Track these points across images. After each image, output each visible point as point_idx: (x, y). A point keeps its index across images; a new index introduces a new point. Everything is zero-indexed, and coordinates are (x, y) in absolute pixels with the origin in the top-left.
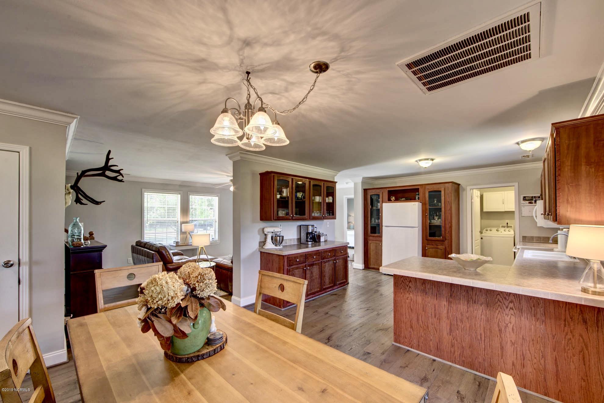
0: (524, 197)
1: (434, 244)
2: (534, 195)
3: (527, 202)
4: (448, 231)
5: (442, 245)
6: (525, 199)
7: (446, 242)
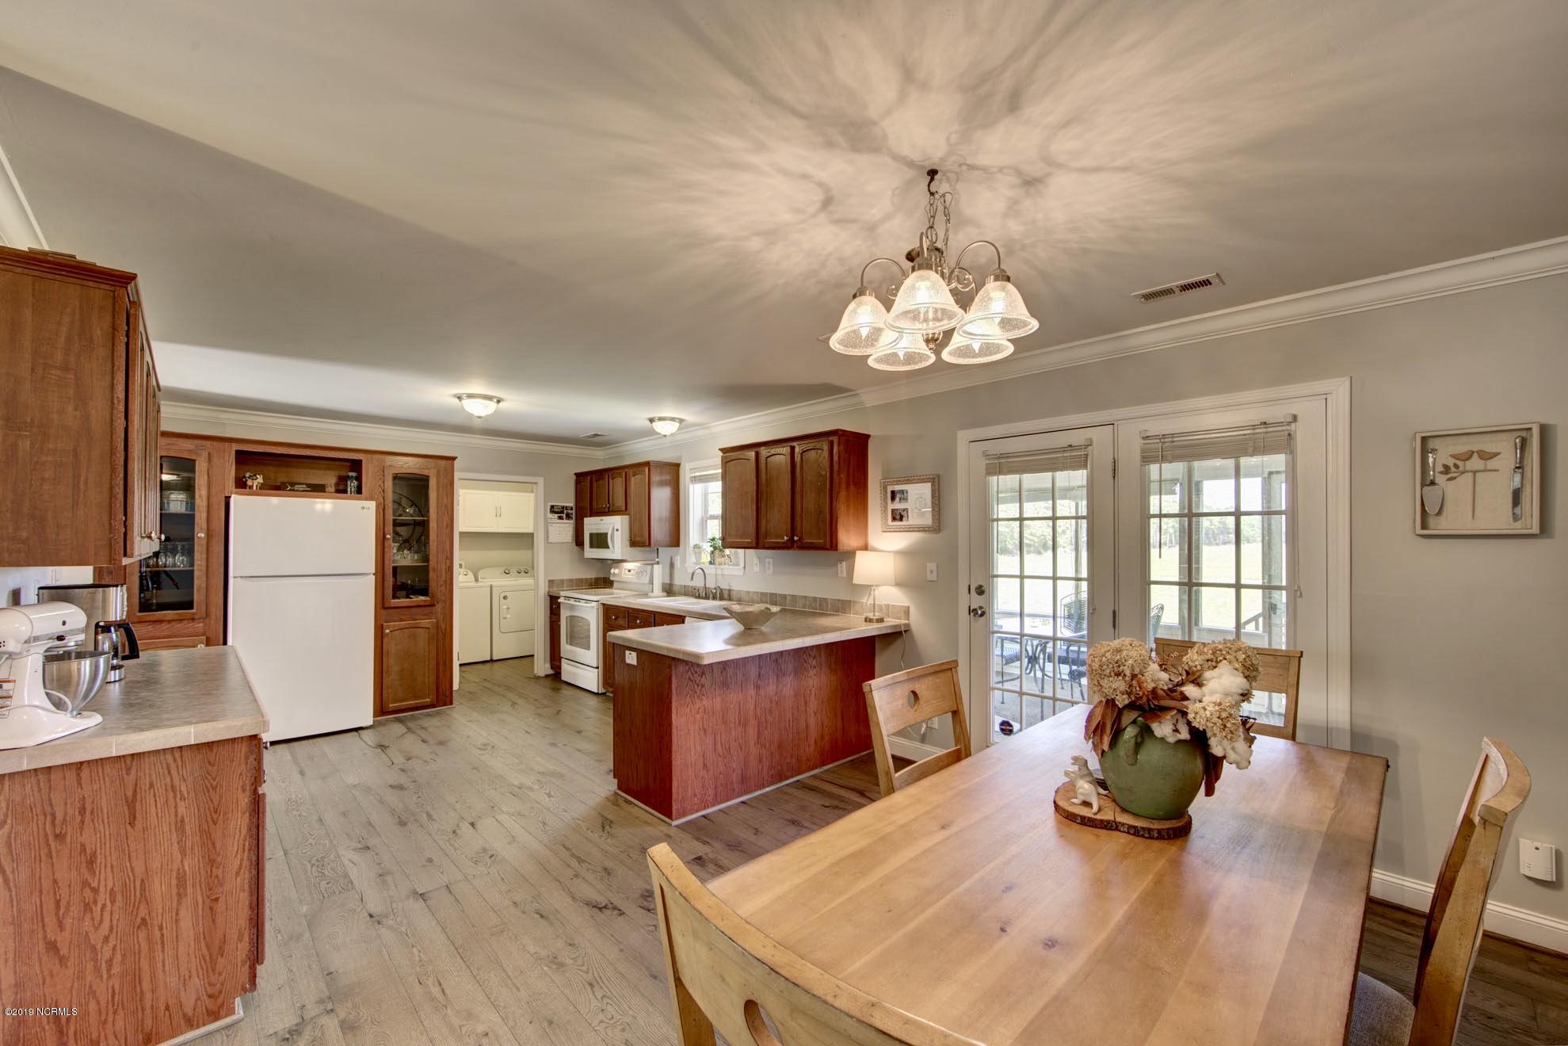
0: (552, 507)
1: (403, 617)
2: (565, 505)
3: (556, 516)
4: (444, 578)
5: (428, 616)
6: (553, 509)
7: (439, 607)
